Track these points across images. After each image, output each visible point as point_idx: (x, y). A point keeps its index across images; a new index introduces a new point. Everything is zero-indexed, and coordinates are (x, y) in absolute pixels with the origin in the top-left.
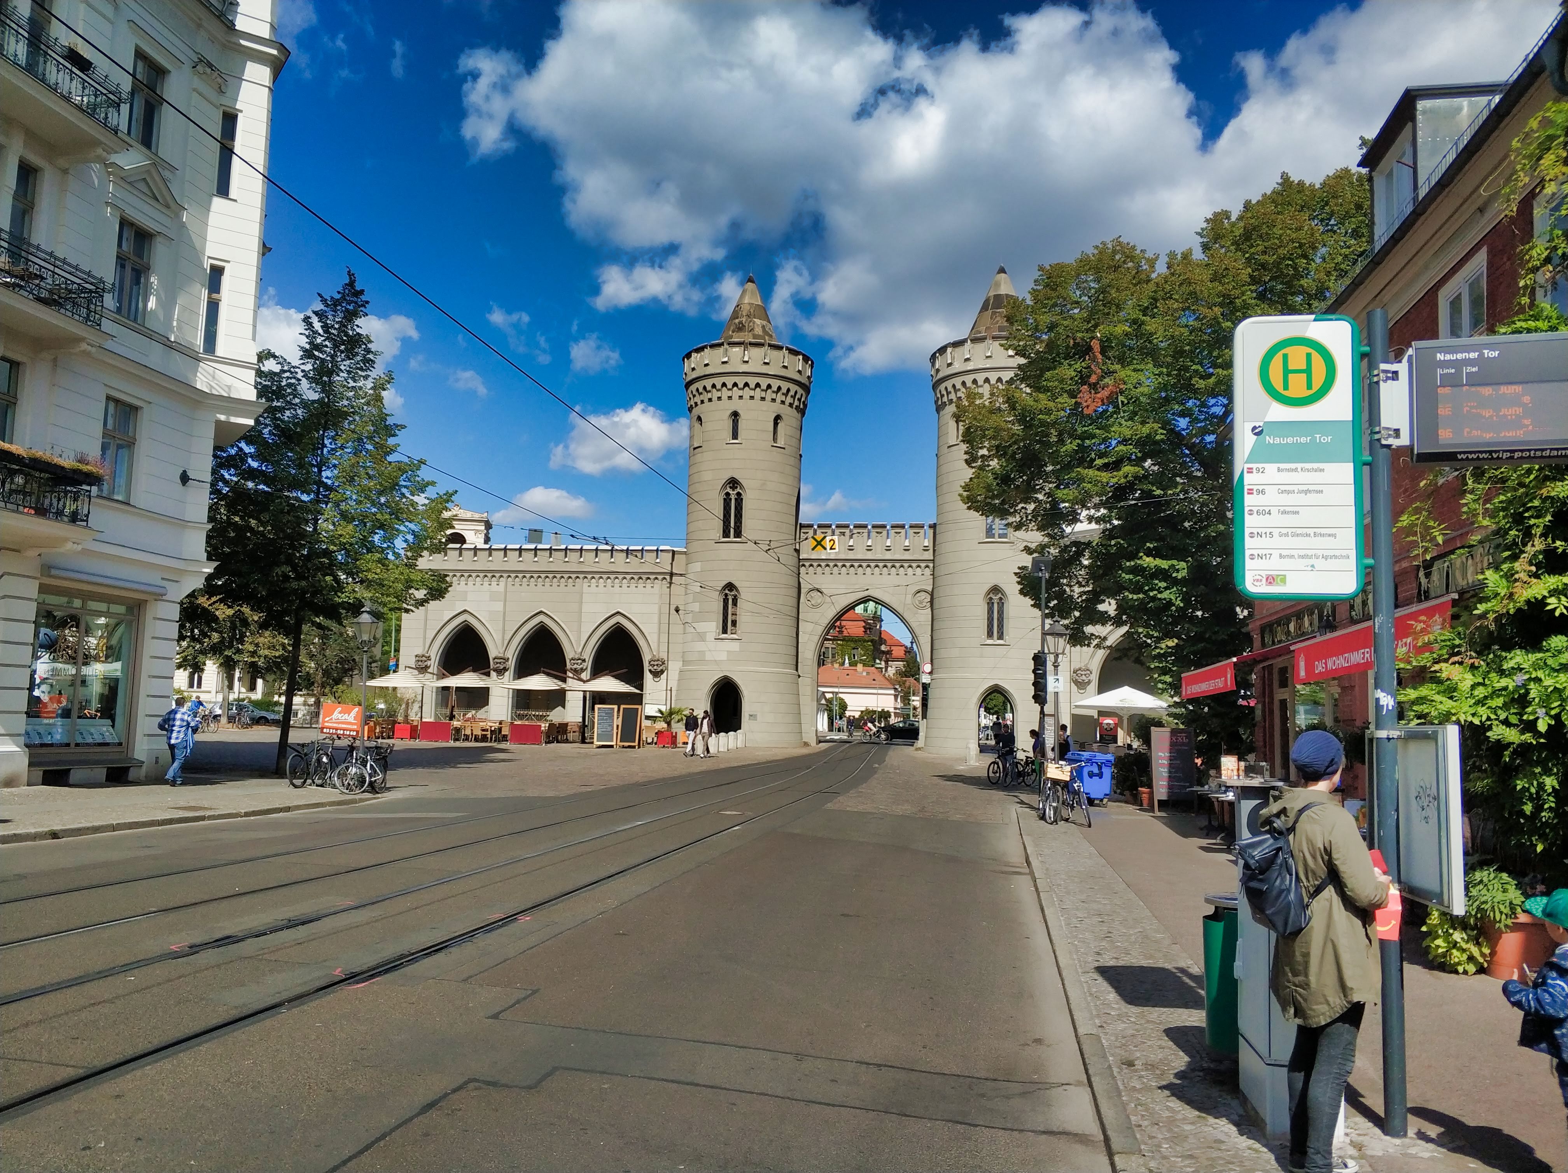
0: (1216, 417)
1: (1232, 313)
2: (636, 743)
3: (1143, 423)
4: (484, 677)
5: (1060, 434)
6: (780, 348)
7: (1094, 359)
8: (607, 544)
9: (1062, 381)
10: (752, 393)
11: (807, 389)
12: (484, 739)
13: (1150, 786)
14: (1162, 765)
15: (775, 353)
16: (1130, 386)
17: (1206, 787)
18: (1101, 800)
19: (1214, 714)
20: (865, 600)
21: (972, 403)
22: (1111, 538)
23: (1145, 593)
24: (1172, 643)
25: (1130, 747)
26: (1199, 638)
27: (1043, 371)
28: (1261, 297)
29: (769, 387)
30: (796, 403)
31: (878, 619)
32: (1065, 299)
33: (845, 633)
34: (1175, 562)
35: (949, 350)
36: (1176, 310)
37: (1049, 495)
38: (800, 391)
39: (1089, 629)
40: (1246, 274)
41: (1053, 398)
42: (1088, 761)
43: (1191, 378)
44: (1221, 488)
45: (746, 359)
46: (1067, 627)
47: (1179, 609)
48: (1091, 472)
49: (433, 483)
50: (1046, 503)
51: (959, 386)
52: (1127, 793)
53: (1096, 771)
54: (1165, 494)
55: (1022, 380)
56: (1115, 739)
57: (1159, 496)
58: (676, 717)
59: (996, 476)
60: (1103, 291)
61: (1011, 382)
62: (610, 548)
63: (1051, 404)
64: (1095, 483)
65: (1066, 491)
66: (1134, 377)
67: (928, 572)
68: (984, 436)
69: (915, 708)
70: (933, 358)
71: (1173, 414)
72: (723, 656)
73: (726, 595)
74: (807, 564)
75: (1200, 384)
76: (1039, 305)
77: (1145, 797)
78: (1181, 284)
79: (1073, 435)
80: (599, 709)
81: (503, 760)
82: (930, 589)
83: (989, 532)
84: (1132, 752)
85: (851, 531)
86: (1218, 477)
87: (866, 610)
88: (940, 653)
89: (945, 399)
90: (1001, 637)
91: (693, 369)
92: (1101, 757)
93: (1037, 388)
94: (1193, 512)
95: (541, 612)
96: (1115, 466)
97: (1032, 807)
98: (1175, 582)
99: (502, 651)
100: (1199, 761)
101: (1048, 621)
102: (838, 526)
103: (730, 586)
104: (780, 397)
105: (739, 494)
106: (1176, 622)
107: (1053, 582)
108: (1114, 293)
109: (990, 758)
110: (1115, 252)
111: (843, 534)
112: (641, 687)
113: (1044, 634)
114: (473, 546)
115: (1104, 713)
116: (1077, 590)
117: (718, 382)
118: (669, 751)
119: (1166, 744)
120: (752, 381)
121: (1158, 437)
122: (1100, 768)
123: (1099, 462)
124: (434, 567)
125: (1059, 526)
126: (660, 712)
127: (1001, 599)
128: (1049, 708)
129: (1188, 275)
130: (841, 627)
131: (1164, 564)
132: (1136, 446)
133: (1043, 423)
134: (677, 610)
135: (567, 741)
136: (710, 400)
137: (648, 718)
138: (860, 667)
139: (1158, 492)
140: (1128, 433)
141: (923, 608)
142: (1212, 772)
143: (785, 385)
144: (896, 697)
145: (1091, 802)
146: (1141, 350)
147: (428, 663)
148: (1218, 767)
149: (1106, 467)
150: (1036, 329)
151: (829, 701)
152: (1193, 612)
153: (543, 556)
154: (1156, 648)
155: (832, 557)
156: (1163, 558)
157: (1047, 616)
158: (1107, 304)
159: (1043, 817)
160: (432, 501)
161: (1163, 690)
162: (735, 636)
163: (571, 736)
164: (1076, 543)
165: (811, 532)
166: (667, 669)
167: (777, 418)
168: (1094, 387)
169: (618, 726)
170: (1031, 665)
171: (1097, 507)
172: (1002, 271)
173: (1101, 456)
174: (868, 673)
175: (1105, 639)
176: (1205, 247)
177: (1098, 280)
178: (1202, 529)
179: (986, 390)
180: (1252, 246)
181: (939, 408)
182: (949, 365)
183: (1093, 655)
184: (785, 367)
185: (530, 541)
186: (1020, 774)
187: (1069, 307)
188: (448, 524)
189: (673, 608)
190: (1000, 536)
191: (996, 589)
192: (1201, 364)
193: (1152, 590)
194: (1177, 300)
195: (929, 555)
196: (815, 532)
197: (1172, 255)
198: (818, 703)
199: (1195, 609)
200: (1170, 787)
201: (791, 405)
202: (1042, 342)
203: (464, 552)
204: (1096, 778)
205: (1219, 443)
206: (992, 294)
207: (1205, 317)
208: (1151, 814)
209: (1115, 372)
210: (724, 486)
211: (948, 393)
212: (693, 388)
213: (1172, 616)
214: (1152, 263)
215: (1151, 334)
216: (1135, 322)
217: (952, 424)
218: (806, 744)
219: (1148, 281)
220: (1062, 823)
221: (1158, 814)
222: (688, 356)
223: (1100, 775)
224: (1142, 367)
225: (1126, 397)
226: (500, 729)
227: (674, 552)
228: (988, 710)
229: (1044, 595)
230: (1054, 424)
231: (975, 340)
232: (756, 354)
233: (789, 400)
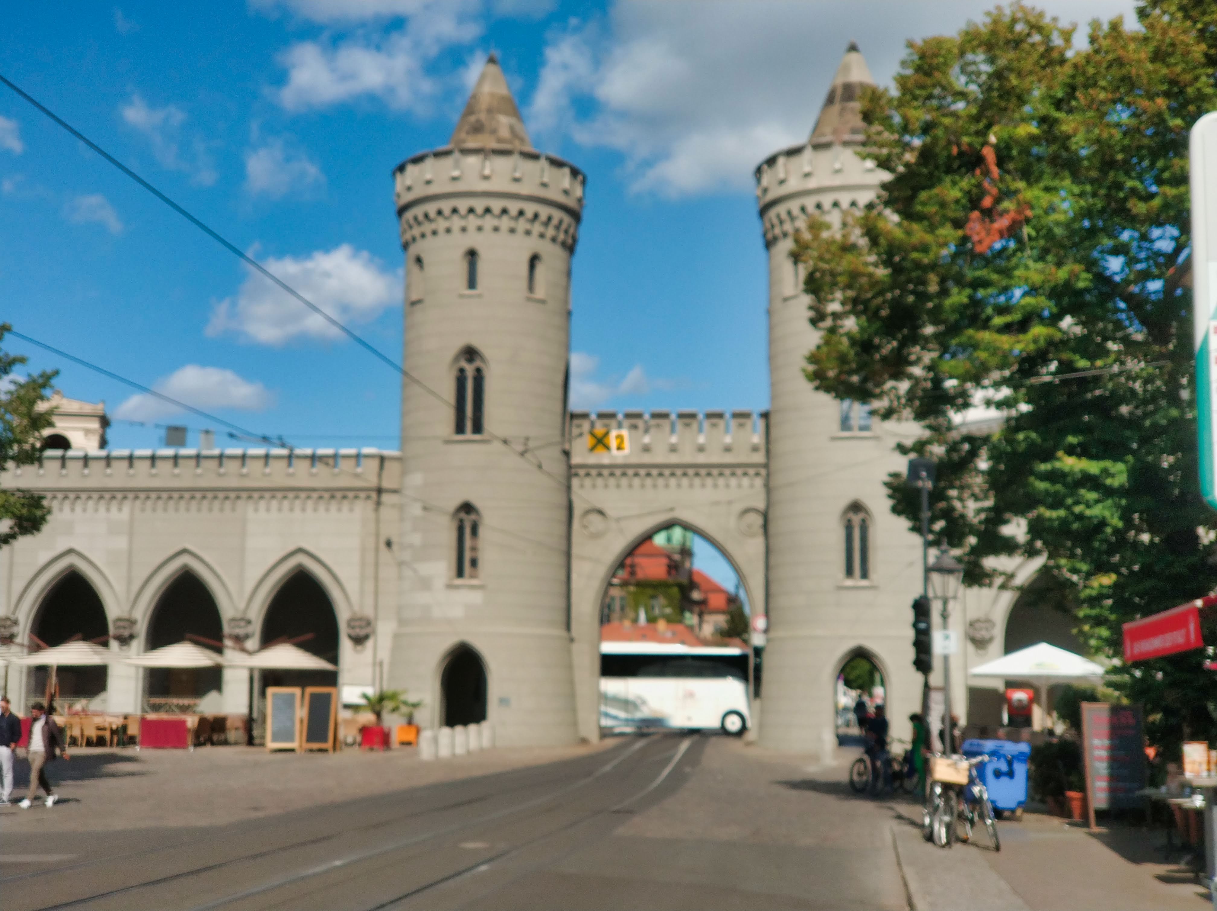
0: (1164, 255)
1: (1183, 106)
2: (329, 745)
3: (1059, 264)
4: (100, 649)
5: (942, 281)
6: (534, 157)
7: (986, 173)
8: (283, 446)
9: (943, 205)
10: (495, 222)
11: (575, 215)
12: (101, 742)
13: (1082, 787)
14: (1100, 759)
15: (529, 166)
16: (1038, 211)
17: (1163, 789)
18: (1013, 811)
19: (1172, 683)
20: (668, 526)
21: (816, 237)
22: (1018, 428)
23: (1069, 508)
24: (1108, 580)
25: (1051, 733)
26: (1147, 572)
27: (916, 190)
29: (521, 213)
30: (561, 236)
31: (686, 552)
32: (944, 88)
33: (640, 575)
34: (1108, 463)
35: (781, 161)
36: (1103, 103)
37: (930, 368)
38: (567, 219)
39: (990, 562)
40: (1199, 50)
41: (932, 229)
42: (993, 754)
43: (1126, 199)
45: (487, 172)
46: (959, 560)
47: (1116, 531)
48: (985, 336)
49: (22, 360)
50: (925, 380)
51: (796, 212)
52: (1049, 800)
53: (1004, 767)
54: (1093, 367)
55: (887, 203)
56: (1028, 721)
57: (1084, 369)
58: (388, 705)
59: (853, 341)
60: (998, 75)
61: (870, 206)
62: (284, 452)
63: (929, 238)
64: (994, 350)
65: (953, 363)
66: (1045, 199)
67: (759, 482)
68: (834, 284)
70: (759, 171)
71: (1102, 252)
72: (458, 612)
73: (461, 521)
74: (582, 472)
75: (1139, 208)
76: (908, 97)
77: (1076, 806)
78: (1109, 67)
79: (960, 281)
80: (274, 695)
81: (132, 774)
82: (761, 505)
83: (845, 423)
84: (1055, 741)
85: (646, 422)
86: (1166, 342)
87: (669, 540)
88: (780, 601)
89: (777, 231)
90: (865, 575)
91: (409, 189)
92: (1011, 748)
93: (908, 215)
94: (1133, 392)
95: (184, 551)
96: (1022, 326)
97: (913, 823)
98: (1108, 492)
99: (126, 607)
100: (1151, 752)
101: (933, 552)
102: (628, 416)
103: (467, 508)
104: (537, 228)
105: (478, 370)
106: (1112, 549)
107: (938, 495)
108: (1014, 80)
109: (854, 753)
110: (1014, 21)
111: (635, 427)
112: (334, 659)
113: (928, 570)
114: (81, 454)
115: (1013, 683)
116: (972, 506)
117: (446, 206)
118: (378, 755)
119: (1105, 728)
120: (496, 205)
121: (1081, 285)
122: (1010, 763)
123: (998, 321)
124: (23, 484)
125: (944, 413)
126: (365, 696)
127: (864, 521)
128: (935, 679)
129: (1121, 52)
130: (633, 566)
131: (1093, 467)
132: (1050, 297)
133: (918, 265)
134: (389, 544)
135: (225, 743)
136: (434, 233)
137: (347, 706)
138: (662, 625)
139: (1082, 363)
140: (1037, 278)
141: (753, 535)
142: (1171, 767)
143: (544, 211)
145: (998, 814)
146: (1054, 161)
147: (15, 630)
148: (1178, 759)
149: (1007, 329)
150: (905, 129)
152: (1137, 534)
153: (186, 467)
154: (1085, 587)
155: (620, 461)
156: (1091, 457)
157: (929, 544)
158: (1006, 94)
159: (930, 838)
160: (21, 386)
161: (1098, 650)
162: (474, 582)
163: (232, 735)
164: (969, 439)
165: (586, 426)
166: (374, 632)
167: (534, 260)
168: (989, 214)
169: (302, 721)
170: (910, 615)
171: (997, 385)
172: (853, 48)
173: (1002, 310)
174: (674, 633)
175: (1011, 576)
176: (1142, 13)
177: (992, 60)
178: (1146, 415)
179: (834, 218)
180: (1204, 13)
181: (769, 244)
182: (782, 182)
183: (995, 600)
184: (544, 185)
185: (169, 443)
186: (897, 776)
187: (949, 99)
188: (45, 420)
189: (382, 540)
190: (863, 428)
191: (856, 507)
192: (1140, 178)
193: (1077, 503)
194: (1104, 89)
195: (759, 458)
196: (593, 424)
197: (1095, 25)
199: (1139, 531)
200: (1112, 790)
201: (554, 240)
202: (912, 149)
203: (69, 464)
204: (1004, 780)
205: (1169, 289)
206: (840, 81)
207: (1144, 112)
208: (1085, 830)
209: (1016, 192)
210: (456, 359)
211: (781, 222)
212: (409, 215)
213: (1107, 541)
214: (1067, 36)
215: (1068, 137)
216: (1044, 120)
217: (787, 266)
218: (584, 741)
219: (1062, 61)
220: (958, 847)
221: (1096, 829)
222: (401, 168)
223: (1011, 774)
224: (1056, 183)
225: (1034, 228)
226: (124, 728)
227: (382, 459)
228: (849, 684)
229: (926, 514)
230: (933, 267)
231: (818, 147)
232: (501, 164)
233: (550, 232)
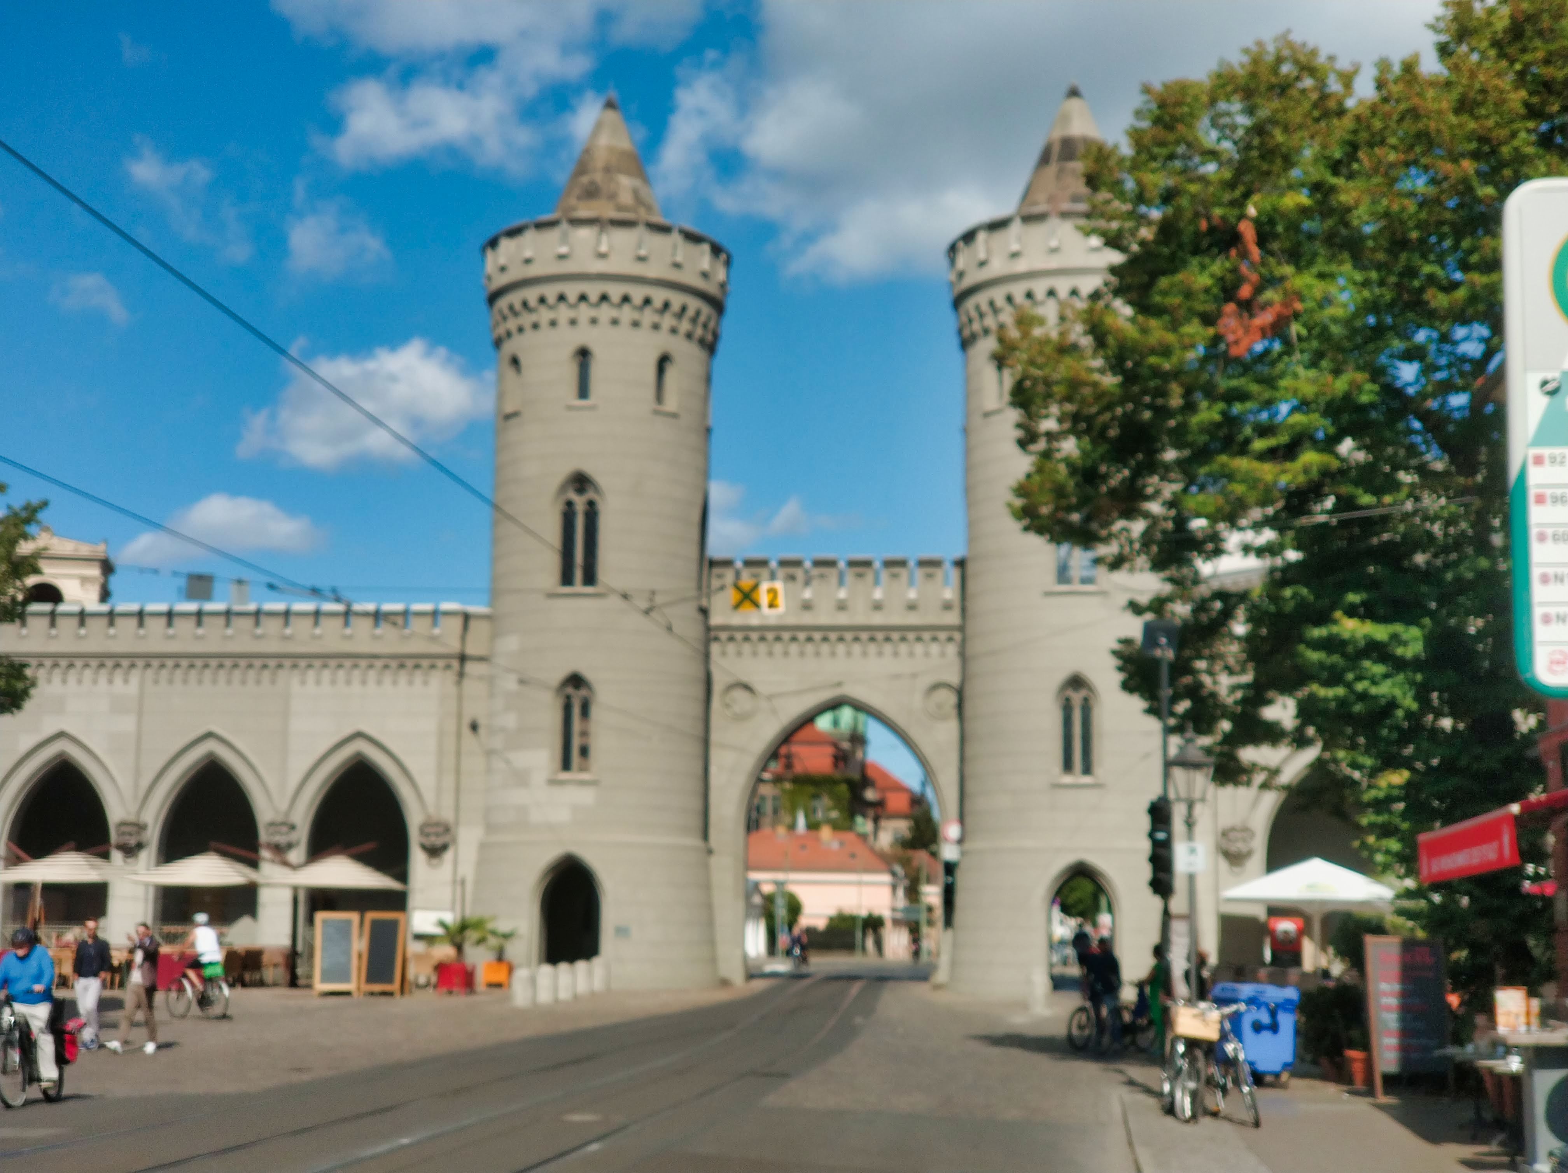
0: (1471, 361)
1: (1496, 170)
2: (395, 986)
3: (1337, 372)
4: (99, 862)
5: (1188, 393)
6: (664, 229)
7: (1244, 254)
8: (338, 600)
9: (1188, 294)
10: (614, 313)
11: (717, 305)
13: (1365, 1045)
14: (1388, 1008)
15: (658, 239)
16: (1310, 304)
17: (1470, 1048)
18: (1277, 1075)
19: (1481, 911)
20: (834, 705)
21: (1025, 335)
22: (1284, 582)
23: (1349, 685)
24: (1398, 778)
25: (1326, 974)
26: (1448, 768)
27: (1154, 275)
28: (1545, 142)
29: (647, 301)
30: (699, 332)
31: (858, 739)
32: (1189, 145)
33: (798, 768)
34: (1398, 628)
35: (981, 236)
36: (1392, 166)
37: (1172, 504)
38: (706, 310)
39: (1248, 754)
40: (1517, 98)
41: (1174, 326)
42: (1252, 1001)
43: (1422, 290)
44: (1480, 491)
45: (603, 248)
46: (1208, 751)
47: (1409, 715)
48: (1242, 464)
50: (1165, 519)
51: (1000, 302)
52: (1324, 1061)
53: (1265, 1018)
54: (1380, 504)
55: (1117, 292)
56: (1296, 959)
57: (1368, 507)
58: (472, 935)
59: (1073, 469)
60: (1259, 130)
61: (1095, 296)
62: (339, 607)
63: (1170, 338)
64: (1252, 482)
65: (1201, 498)
66: (1319, 289)
67: (952, 650)
68: (1049, 396)
69: (930, 909)
70: (953, 249)
71: (1392, 356)
72: (563, 816)
73: (568, 698)
74: (724, 635)
75: (1439, 300)
76: (1144, 157)
77: (1358, 1069)
78: (1401, 119)
79: (1210, 393)
80: (325, 922)
82: (954, 679)
83: (1063, 574)
84: (1331, 984)
85: (806, 572)
86: (1473, 473)
87: (836, 723)
88: (978, 802)
89: (976, 327)
90: (1087, 769)
91: (503, 269)
92: (1274, 994)
93: (1144, 307)
94: (1430, 536)
95: (210, 735)
96: (1288, 451)
97: (1149, 1091)
98: (1399, 665)
99: (133, 808)
100: (1454, 1000)
101: (1175, 741)
102: (783, 563)
103: (576, 681)
104: (668, 321)
105: (591, 504)
106: (1405, 737)
107: (1181, 667)
108: (1279, 136)
109: (1073, 1000)
110: (1279, 60)
111: (792, 578)
112: (402, 876)
113: (1169, 764)
114: (76, 609)
115: (1277, 910)
116: (1225, 681)
117: (551, 292)
118: (459, 1000)
119: (1393, 967)
120: (615, 291)
121: (1365, 398)
122: (1273, 1014)
123: (1259, 445)
125: (1189, 562)
126: (442, 924)
127: (1086, 700)
128: (1178, 904)
129: (1416, 101)
130: (789, 757)
131: (1380, 632)
132: (1325, 414)
133: (1156, 372)
134: (474, 727)
135: (262, 984)
136: (535, 326)
137: (419, 937)
138: (826, 833)
139: (1366, 499)
140: (1309, 390)
141: (944, 718)
142: (1480, 1020)
143: (677, 300)
144: (894, 887)
145: (1258, 1079)
146: (1330, 239)
148: (1488, 1008)
149: (1270, 455)
150: (1140, 198)
151: (769, 899)
152: (1436, 719)
153: (213, 627)
154: (1370, 787)
155: (772, 622)
156: (1377, 620)
157: (1169, 731)
158: (1269, 153)
159: (1170, 1110)
161: (1386, 867)
162: (585, 776)
163: (269, 974)
164: (1221, 595)
165: (729, 576)
166: (454, 841)
167: (663, 362)
168: (1247, 307)
169: (360, 956)
170: (1145, 822)
171: (1257, 526)
172: (1074, 93)
173: (1264, 431)
174: (842, 844)
175: (1275, 772)
176: (1444, 51)
177: (1250, 111)
178: (1447, 566)
179: (1049, 311)
180: (1524, 50)
181: (966, 343)
182: (982, 264)
183: (1255, 803)
184: (677, 266)
185: (191, 595)
186: (1130, 1029)
187: (1197, 159)
188: (29, 565)
189: (466, 722)
190: (1086, 581)
191: (1076, 682)
192: (1441, 262)
193: (1359, 678)
194: (1394, 147)
195: (952, 618)
196: (738, 574)
197: (1384, 65)
198: (749, 905)
199: (1439, 714)
200: (1404, 1049)
201: (689, 336)
202: (1150, 223)
203: (60, 621)
204: (1266, 1035)
205: (1476, 406)
206: (1057, 135)
207: (1446, 178)
208: (1370, 1100)
209: (1282, 279)
210: (563, 488)
211: (981, 315)
212: (503, 303)
213: (1397, 728)
214: (1347, 79)
215: (1348, 210)
216: (1317, 187)
217: (991, 371)
218: (725, 983)
219: (1341, 112)
220: (1206, 1121)
221: (1383, 1099)
222: (493, 243)
223: (1274, 1028)
224: (1333, 268)
225: (1304, 325)
227: (467, 618)
228: (1067, 910)
229: (1166, 692)
230: (1176, 374)
231: (1028, 219)
232: (622, 238)
233: (685, 326)
